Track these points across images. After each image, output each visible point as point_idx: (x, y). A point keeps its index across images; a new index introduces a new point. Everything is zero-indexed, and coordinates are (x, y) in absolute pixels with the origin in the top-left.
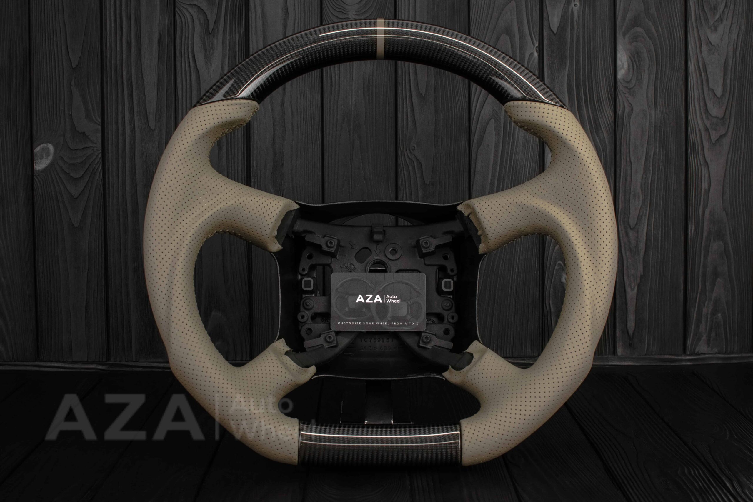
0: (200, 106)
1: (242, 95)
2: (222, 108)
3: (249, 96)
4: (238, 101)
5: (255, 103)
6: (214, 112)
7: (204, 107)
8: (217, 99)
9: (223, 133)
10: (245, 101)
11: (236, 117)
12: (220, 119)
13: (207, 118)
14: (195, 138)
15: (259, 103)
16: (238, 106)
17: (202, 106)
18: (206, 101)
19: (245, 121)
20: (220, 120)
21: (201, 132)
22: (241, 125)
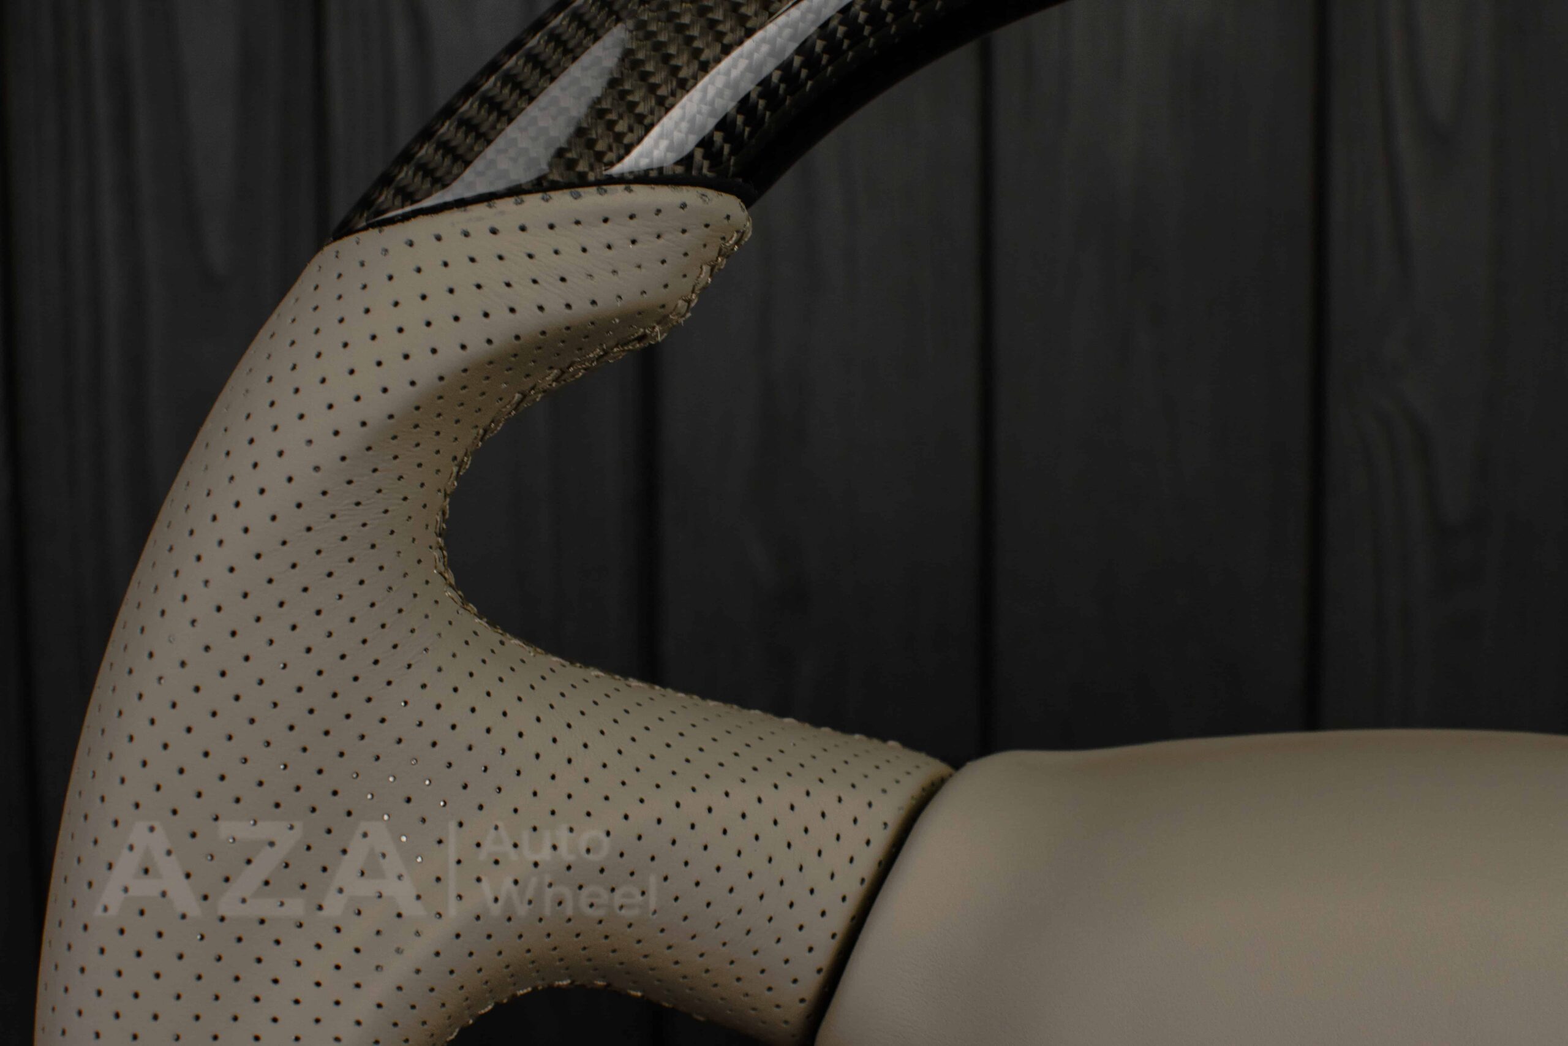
0: (373, 233)
1: (637, 159)
2: (511, 242)
3: (687, 161)
4: (617, 196)
5: (727, 205)
6: (462, 275)
7: (394, 234)
8: (482, 189)
9: (524, 396)
10: (665, 195)
11: (608, 303)
12: (500, 315)
13: (412, 314)
14: (341, 445)
15: (748, 201)
16: (615, 232)
17: (388, 230)
18: (409, 197)
19: (663, 320)
20: (502, 327)
21: (376, 408)
22: (643, 338)
